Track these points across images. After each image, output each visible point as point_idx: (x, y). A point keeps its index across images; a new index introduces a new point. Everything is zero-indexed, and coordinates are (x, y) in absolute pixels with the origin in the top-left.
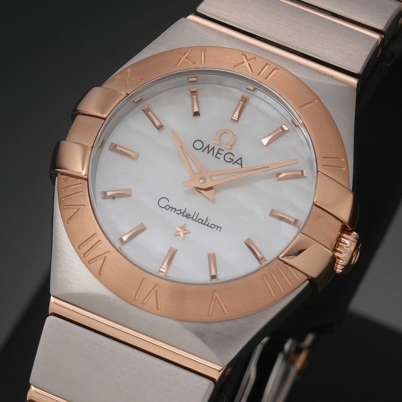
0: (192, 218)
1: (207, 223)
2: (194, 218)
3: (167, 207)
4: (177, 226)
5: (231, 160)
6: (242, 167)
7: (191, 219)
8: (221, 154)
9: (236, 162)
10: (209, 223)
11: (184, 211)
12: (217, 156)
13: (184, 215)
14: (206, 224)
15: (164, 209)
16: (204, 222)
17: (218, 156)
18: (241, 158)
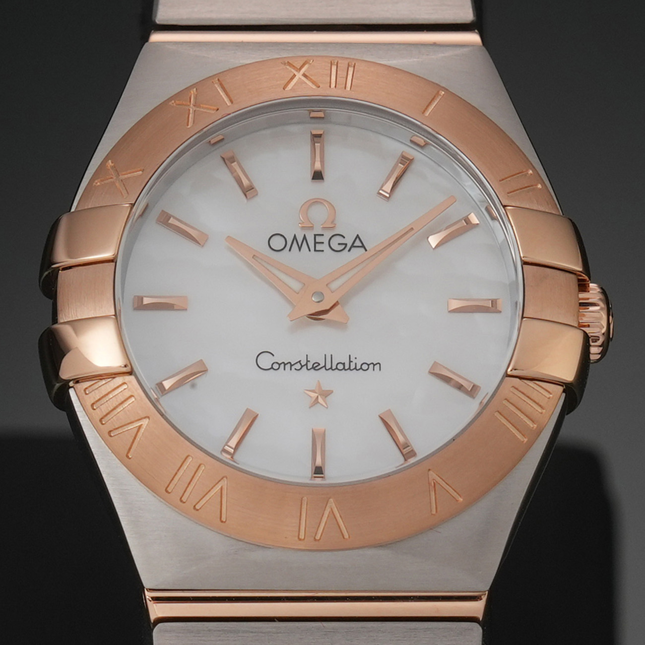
0: (325, 366)
1: (353, 366)
2: (328, 366)
3: (276, 366)
4: (307, 390)
5: (344, 246)
6: (366, 250)
7: (324, 368)
8: (323, 243)
9: (353, 246)
10: (356, 364)
11: (306, 361)
12: (317, 249)
13: (309, 368)
14: (352, 368)
15: (272, 370)
16: (347, 367)
17: (319, 247)
18: (358, 235)
